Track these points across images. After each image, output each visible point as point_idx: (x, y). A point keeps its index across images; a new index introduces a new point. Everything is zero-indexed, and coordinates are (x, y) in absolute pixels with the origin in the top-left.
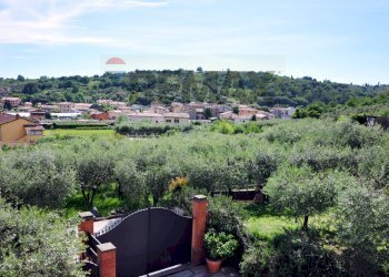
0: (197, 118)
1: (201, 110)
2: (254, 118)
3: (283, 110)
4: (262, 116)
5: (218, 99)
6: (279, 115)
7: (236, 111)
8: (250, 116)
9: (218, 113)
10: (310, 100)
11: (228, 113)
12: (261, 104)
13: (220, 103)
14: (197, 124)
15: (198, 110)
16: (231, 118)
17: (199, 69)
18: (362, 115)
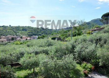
0: (9, 40)
1: (11, 38)
2: (27, 40)
3: (35, 37)
4: (29, 39)
5: (16, 34)
6: (34, 38)
7: (21, 38)
8: (26, 39)
9: (16, 38)
10: (42, 34)
11: (19, 38)
12: (29, 35)
13: (17, 36)
14: (9, 42)
15: (10, 38)
16: (20, 40)
17: (10, 26)
18: (54, 37)
